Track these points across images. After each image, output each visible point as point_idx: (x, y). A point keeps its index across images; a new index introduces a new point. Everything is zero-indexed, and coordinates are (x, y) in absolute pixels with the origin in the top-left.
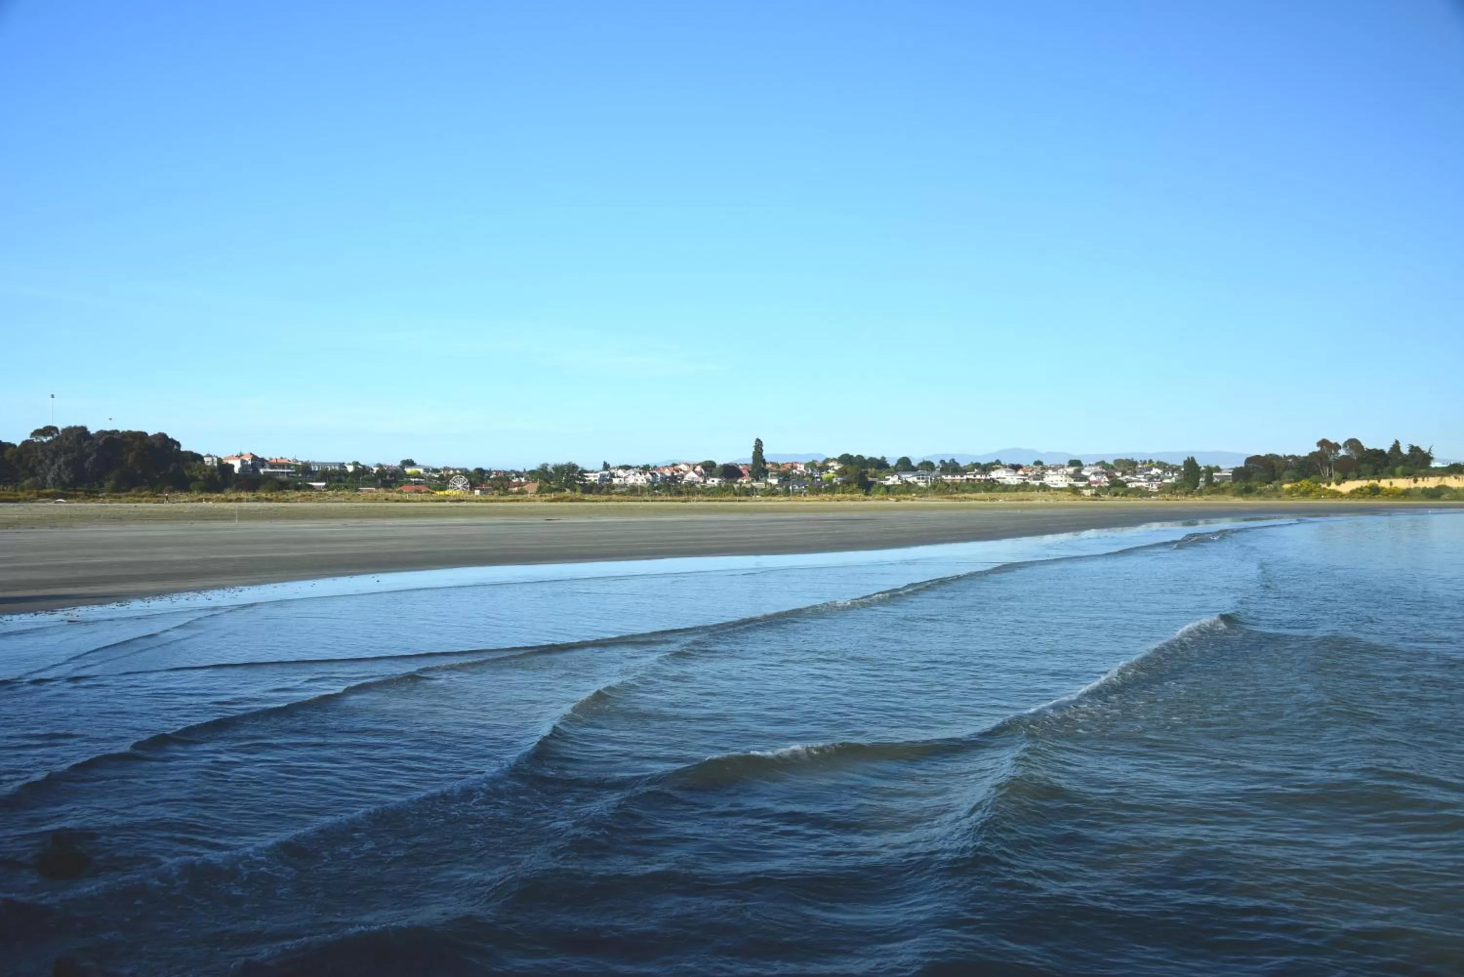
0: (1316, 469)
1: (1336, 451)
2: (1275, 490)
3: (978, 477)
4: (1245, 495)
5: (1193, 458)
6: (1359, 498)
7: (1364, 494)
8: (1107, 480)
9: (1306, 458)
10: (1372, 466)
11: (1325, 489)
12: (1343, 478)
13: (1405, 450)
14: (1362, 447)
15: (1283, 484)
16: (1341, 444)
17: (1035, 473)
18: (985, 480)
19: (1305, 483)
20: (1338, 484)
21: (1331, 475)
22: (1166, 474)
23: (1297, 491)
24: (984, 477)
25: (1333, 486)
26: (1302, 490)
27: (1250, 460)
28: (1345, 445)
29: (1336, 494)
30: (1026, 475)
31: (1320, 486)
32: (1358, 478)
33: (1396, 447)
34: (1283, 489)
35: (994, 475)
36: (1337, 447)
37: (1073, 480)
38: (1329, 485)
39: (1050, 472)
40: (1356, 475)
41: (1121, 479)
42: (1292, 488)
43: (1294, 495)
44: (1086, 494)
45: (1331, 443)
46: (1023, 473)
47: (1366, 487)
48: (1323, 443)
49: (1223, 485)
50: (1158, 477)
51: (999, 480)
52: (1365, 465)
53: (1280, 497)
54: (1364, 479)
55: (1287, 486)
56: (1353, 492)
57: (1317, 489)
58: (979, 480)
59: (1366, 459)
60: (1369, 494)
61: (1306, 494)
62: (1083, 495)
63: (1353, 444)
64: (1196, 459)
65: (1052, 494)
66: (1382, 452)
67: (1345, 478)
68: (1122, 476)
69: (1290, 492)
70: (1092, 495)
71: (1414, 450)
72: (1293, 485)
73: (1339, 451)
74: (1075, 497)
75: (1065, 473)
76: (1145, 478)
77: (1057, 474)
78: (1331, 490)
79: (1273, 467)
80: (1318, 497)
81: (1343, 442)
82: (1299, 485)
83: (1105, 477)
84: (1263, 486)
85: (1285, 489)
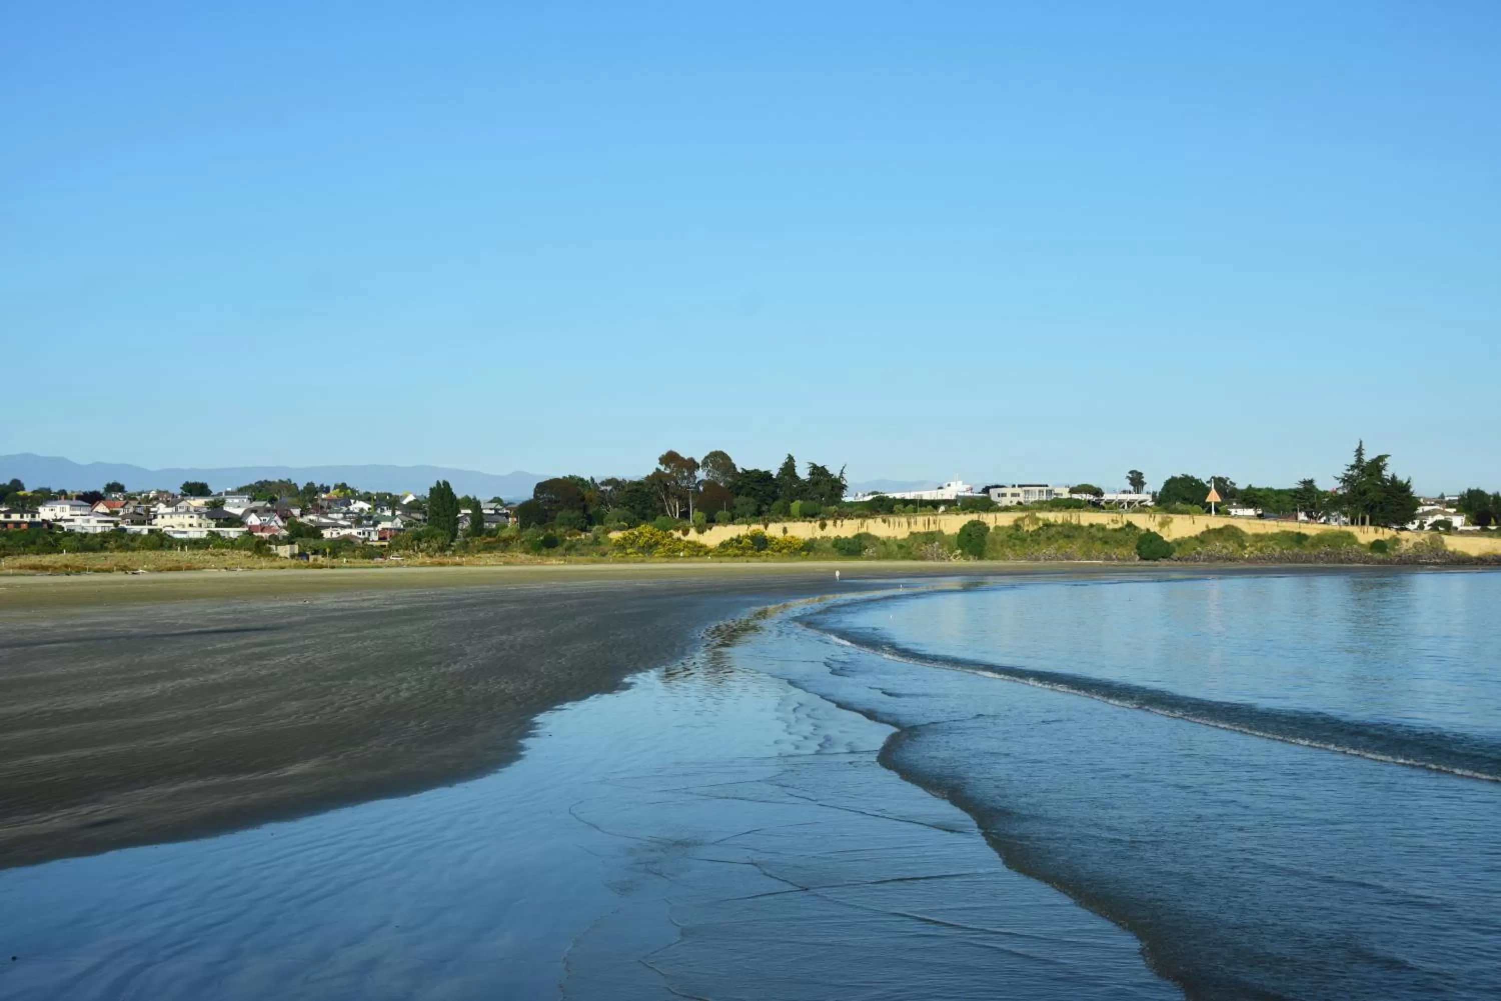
0: (659, 504)
1: (691, 473)
2: (596, 541)
3: (15, 517)
4: (544, 551)
5: (446, 484)
6: (736, 556)
7: (743, 548)
8: (281, 523)
9: (639, 483)
10: (752, 500)
11: (679, 539)
12: (708, 522)
13: (803, 473)
14: (734, 466)
15: (609, 532)
16: (699, 460)
17: (131, 510)
18: (31, 524)
19: (646, 529)
20: (701, 531)
21: (685, 515)
22: (379, 511)
23: (633, 543)
24: (27, 518)
25: (693, 535)
26: (641, 542)
27: (541, 488)
28: (705, 463)
29: (698, 550)
30: (114, 513)
31: (671, 535)
32: (732, 520)
33: (789, 467)
34: (611, 540)
35: (46, 513)
36: (692, 465)
37: (213, 523)
38: (686, 533)
39: (162, 508)
40: (729, 514)
41: (300, 520)
42: (624, 539)
43: (629, 551)
45: (683, 459)
46: (107, 511)
47: (747, 536)
48: (670, 458)
49: (504, 534)
50: (369, 518)
51: (62, 524)
52: (742, 499)
53: (604, 554)
54: (742, 523)
55: (615, 535)
56: (723, 545)
57: (667, 541)
58: (17, 524)
59: (741, 487)
60: (752, 548)
61: (649, 548)
62: (277, 555)
63: (719, 460)
64: (452, 485)
66: (767, 476)
67: (711, 521)
68: (302, 515)
69: (621, 546)
70: (293, 556)
71: (818, 472)
72: (626, 533)
73: (697, 473)
74: (264, 562)
75: (192, 509)
76: (344, 518)
77: (176, 512)
78: (689, 542)
79: (583, 500)
80: (672, 554)
81: (703, 458)
82: (636, 533)
83: (277, 518)
84: (575, 534)
85: (614, 541)
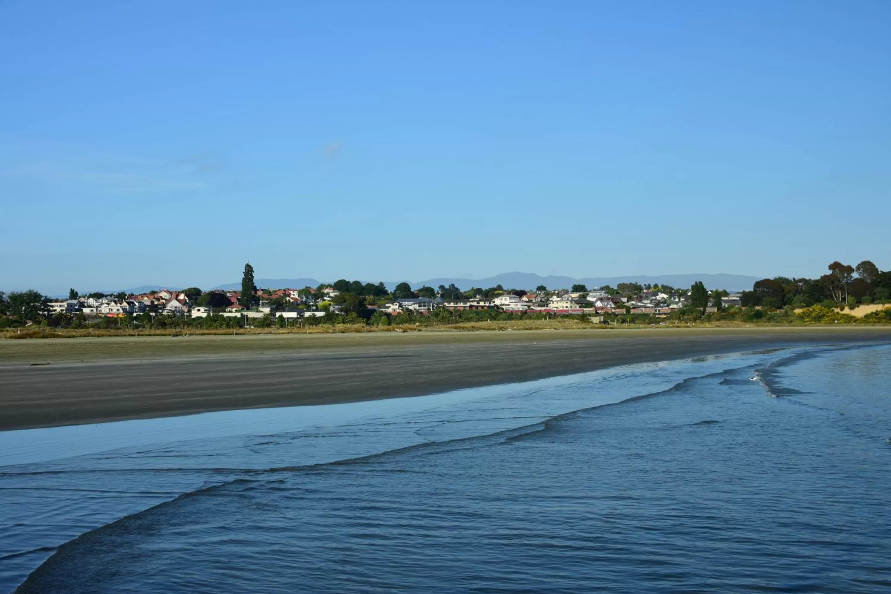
0: (828, 293)
1: (849, 275)
2: (786, 314)
3: (482, 304)
4: (755, 320)
5: (701, 283)
6: (874, 322)
7: (879, 318)
8: (613, 306)
9: (817, 281)
10: (886, 289)
11: (838, 313)
12: (857, 303)
14: (877, 270)
15: (794, 309)
16: (854, 266)
17: (539, 299)
18: (489, 307)
19: (817, 307)
20: (852, 308)
21: (844, 299)
22: (672, 299)
23: (808, 316)
24: (487, 304)
25: (847, 311)
26: (814, 315)
27: (758, 284)
28: (858, 268)
29: (850, 319)
30: (530, 301)
31: (833, 310)
32: (873, 301)
34: (795, 313)
35: (497, 301)
36: (849, 269)
37: (578, 306)
38: (842, 309)
39: (555, 298)
40: (870, 298)
41: (627, 304)
42: (803, 313)
43: (806, 320)
44: (595, 322)
45: (843, 266)
46: (527, 300)
47: (882, 311)
48: (835, 266)
49: (732, 311)
50: (665, 302)
51: (504, 307)
52: (880, 289)
53: (791, 322)
54: (879, 303)
55: (798, 311)
56: (867, 316)
57: (830, 314)
58: (483, 307)
59: (879, 282)
60: (885, 318)
61: (818, 318)
62: (592, 322)
63: (867, 266)
64: (703, 284)
65: (559, 322)
67: (859, 303)
68: (628, 301)
69: (801, 317)
70: (600, 322)
72: (805, 310)
73: (853, 275)
74: (584, 325)
75: (570, 299)
76: (651, 303)
77: (562, 300)
78: (844, 315)
79: (783, 291)
80: (831, 322)
81: (856, 265)
82: (811, 309)
83: (611, 303)
84: (773, 311)
85: (797, 314)
